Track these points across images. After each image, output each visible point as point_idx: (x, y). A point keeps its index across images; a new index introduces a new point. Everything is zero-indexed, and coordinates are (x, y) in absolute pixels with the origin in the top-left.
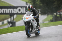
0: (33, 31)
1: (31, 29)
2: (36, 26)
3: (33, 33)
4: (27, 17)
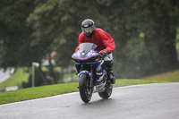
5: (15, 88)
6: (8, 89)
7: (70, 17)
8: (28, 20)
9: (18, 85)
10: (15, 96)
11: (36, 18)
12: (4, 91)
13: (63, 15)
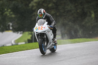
0: (49, 46)
1: (46, 43)
2: (53, 39)
3: (48, 49)
4: (40, 26)
5: (24, 43)
6: (19, 44)
7: (53, 5)
8: (30, 5)
9: (25, 41)
10: (23, 47)
11: (35, 4)
12: (17, 44)
13: (50, 3)
